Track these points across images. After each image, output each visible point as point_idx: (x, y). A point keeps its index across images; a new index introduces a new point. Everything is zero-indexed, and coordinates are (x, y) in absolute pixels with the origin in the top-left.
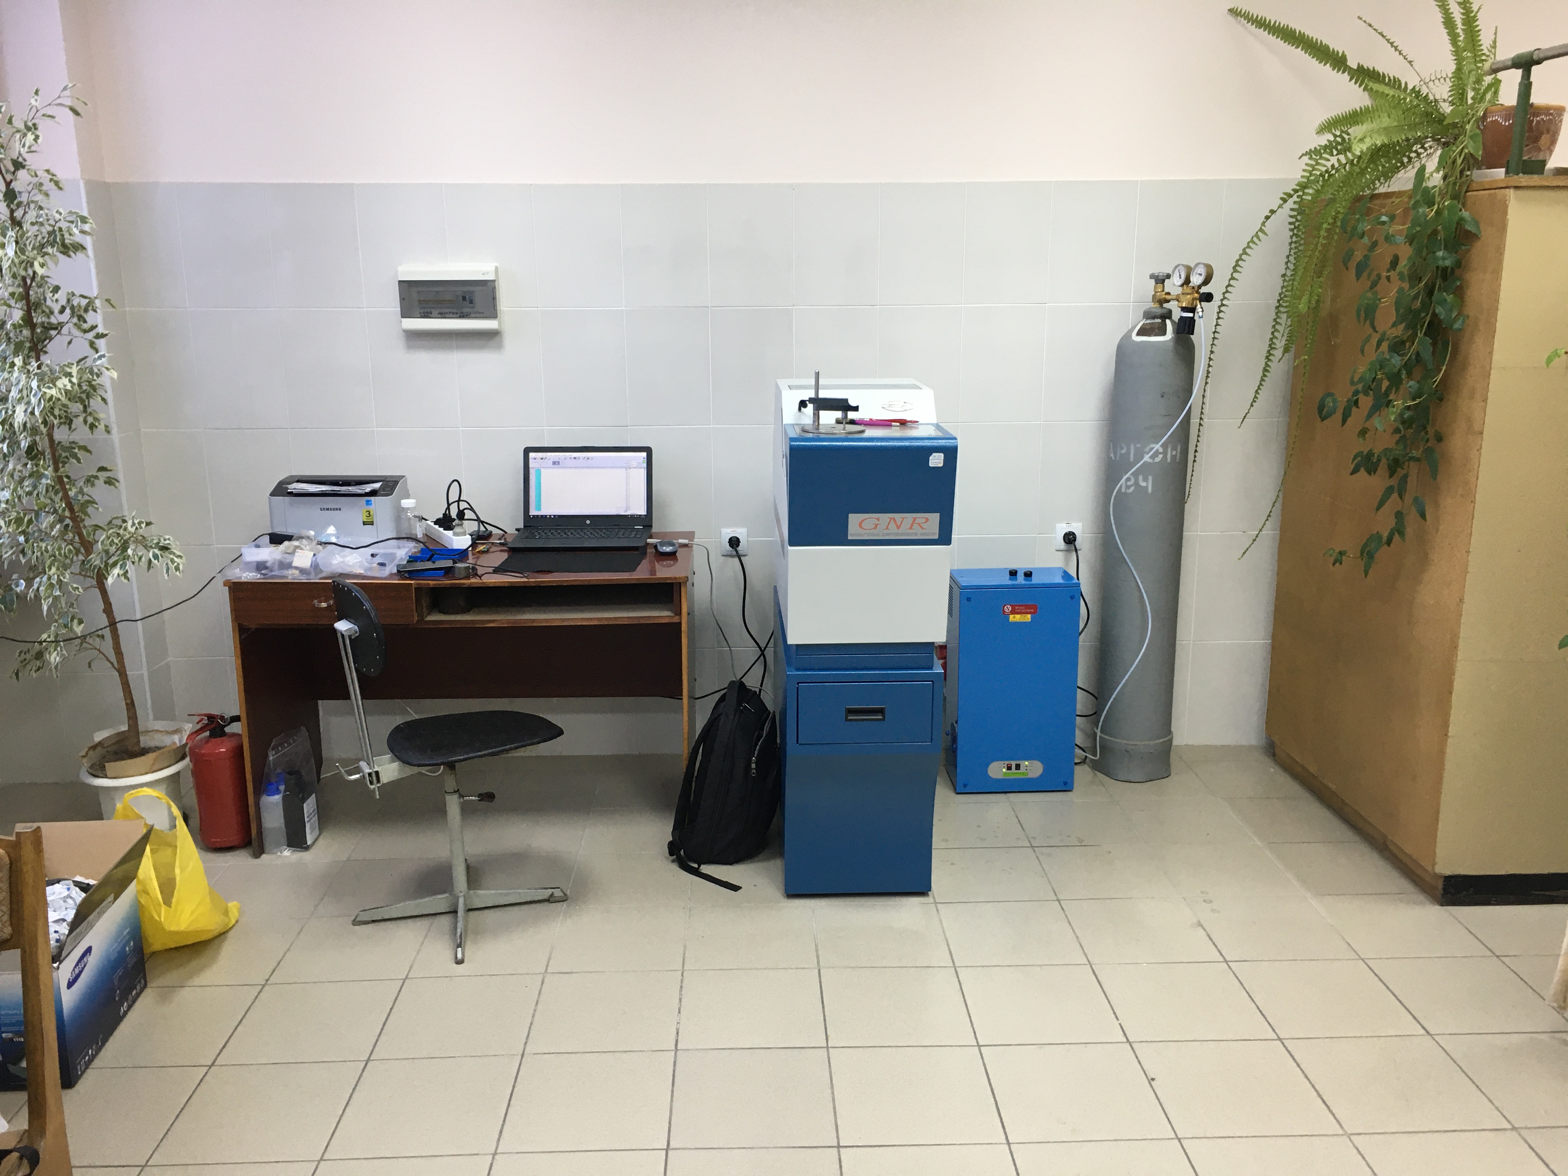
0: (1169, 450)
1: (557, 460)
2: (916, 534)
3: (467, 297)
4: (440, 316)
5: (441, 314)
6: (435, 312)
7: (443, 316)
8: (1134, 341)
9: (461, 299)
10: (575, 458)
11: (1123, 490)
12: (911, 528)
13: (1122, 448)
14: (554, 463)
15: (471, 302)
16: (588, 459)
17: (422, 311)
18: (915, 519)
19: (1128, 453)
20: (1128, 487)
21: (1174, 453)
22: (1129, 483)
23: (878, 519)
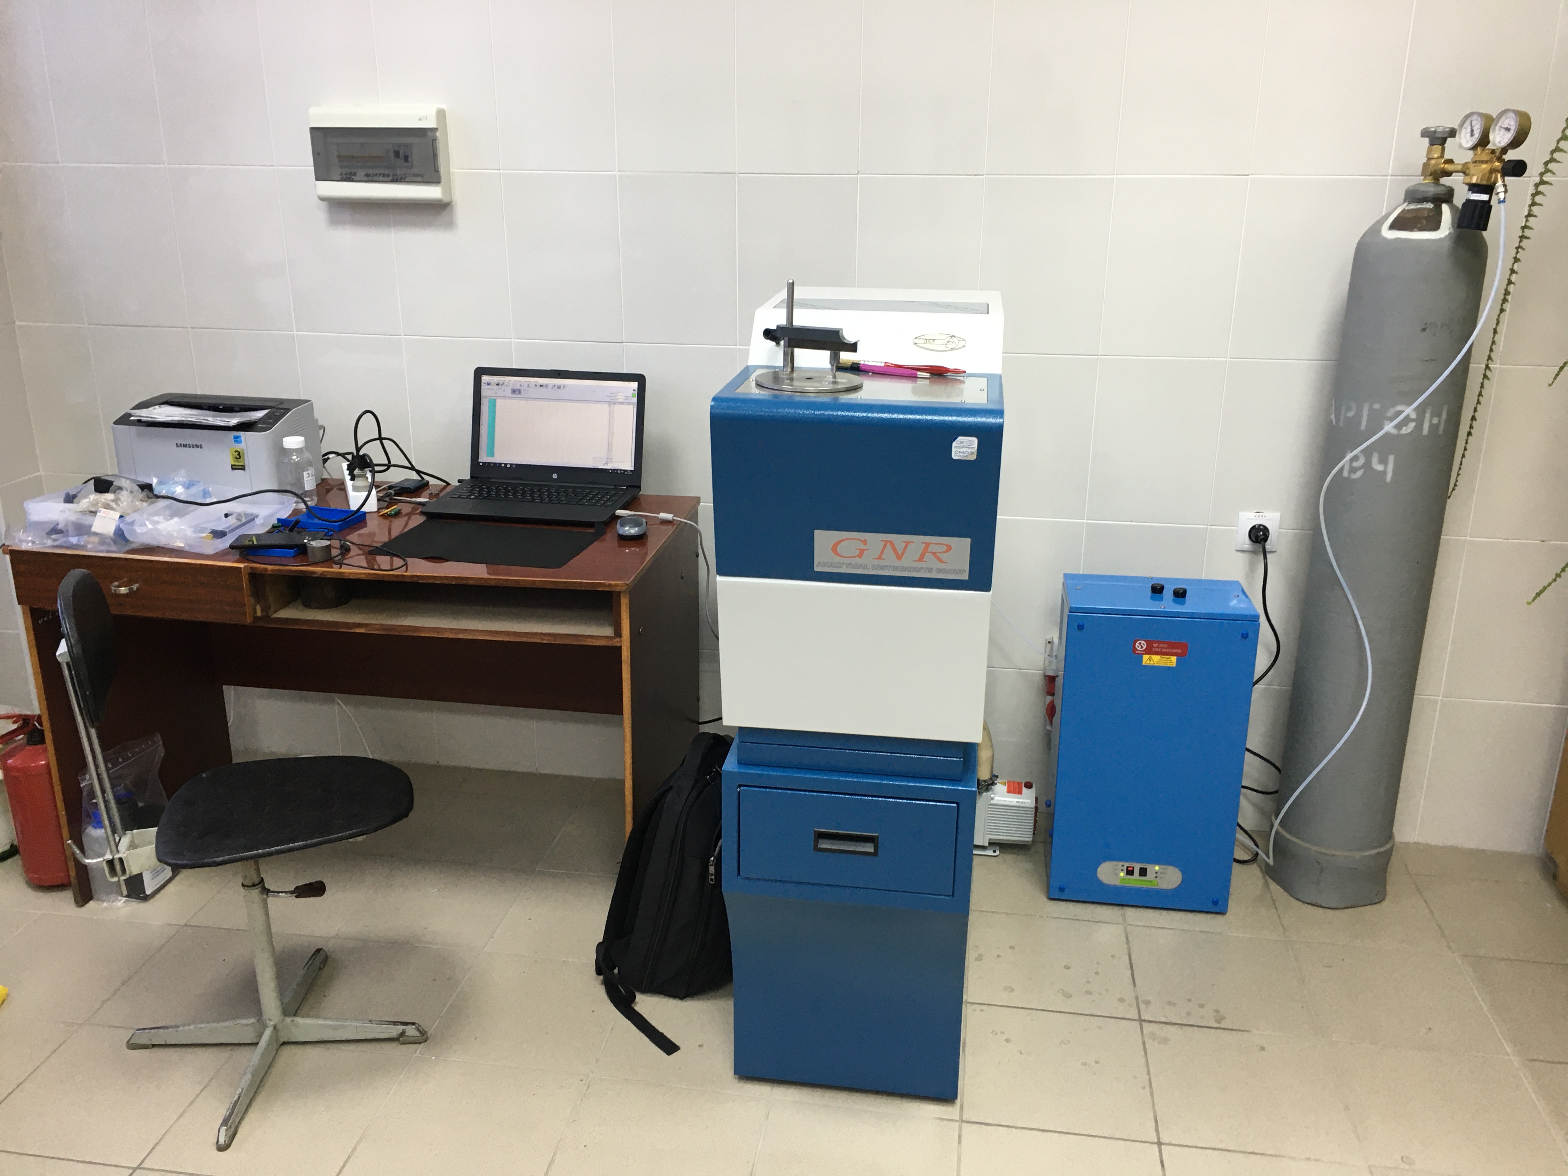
0: (1428, 415)
1: (518, 387)
2: (930, 570)
3: (401, 153)
4: (366, 178)
5: (367, 175)
6: (361, 173)
7: (370, 178)
8: (1385, 239)
9: (392, 154)
10: (541, 386)
11: (1345, 474)
12: (921, 559)
13: (1349, 409)
14: (514, 391)
15: (406, 159)
16: (559, 387)
17: (344, 171)
18: (928, 545)
19: (1359, 415)
20: (1353, 470)
21: (1435, 421)
22: (1355, 464)
23: (864, 542)
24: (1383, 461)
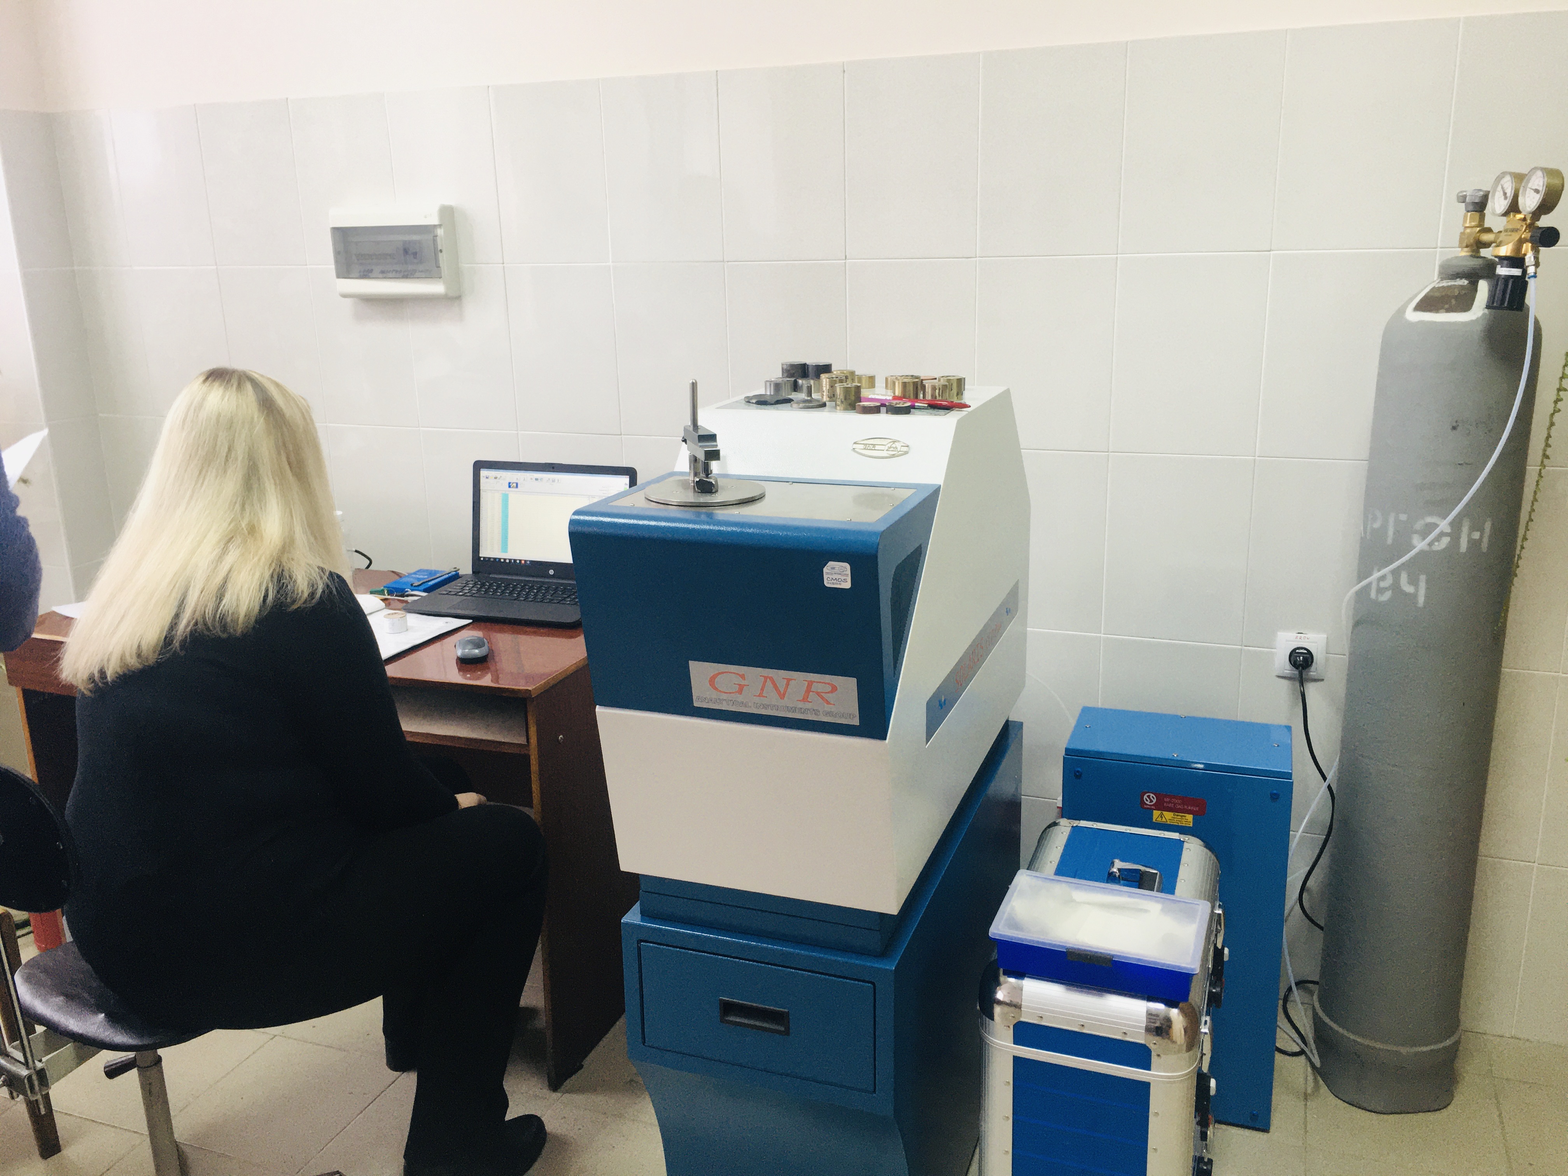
0: (1465, 530)
1: (514, 481)
2: (816, 712)
3: (410, 249)
4: (381, 275)
5: (383, 272)
6: (376, 270)
7: (384, 275)
8: (1407, 321)
9: (401, 251)
10: (537, 479)
12: (805, 699)
13: (1374, 519)
14: (511, 485)
15: (414, 255)
16: (554, 481)
17: (363, 269)
18: (810, 684)
19: (1384, 527)
20: (1380, 591)
21: (1476, 535)
22: (1383, 584)
23: (743, 677)
24: (1413, 581)
